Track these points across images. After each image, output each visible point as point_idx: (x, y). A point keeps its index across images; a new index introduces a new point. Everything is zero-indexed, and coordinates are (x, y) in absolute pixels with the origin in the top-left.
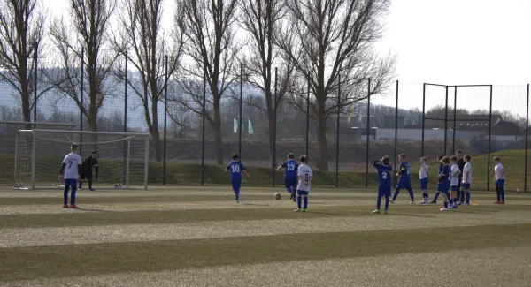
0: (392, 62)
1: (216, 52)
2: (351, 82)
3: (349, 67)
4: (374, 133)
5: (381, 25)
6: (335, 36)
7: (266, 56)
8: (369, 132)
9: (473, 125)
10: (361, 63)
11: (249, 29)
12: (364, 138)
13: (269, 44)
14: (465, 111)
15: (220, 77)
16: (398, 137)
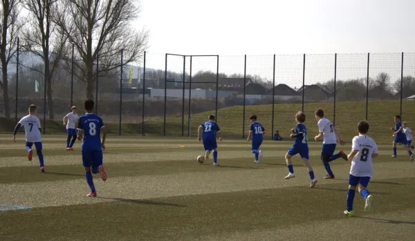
0: (145, 37)
1: (4, 28)
2: (114, 52)
3: (112, 40)
4: (149, 92)
5: (137, 7)
6: (101, 16)
7: (45, 31)
8: (145, 91)
9: (229, 86)
10: (122, 37)
11: (31, 10)
12: (141, 96)
13: (47, 21)
14: (224, 75)
15: (7, 47)
16: (167, 96)
